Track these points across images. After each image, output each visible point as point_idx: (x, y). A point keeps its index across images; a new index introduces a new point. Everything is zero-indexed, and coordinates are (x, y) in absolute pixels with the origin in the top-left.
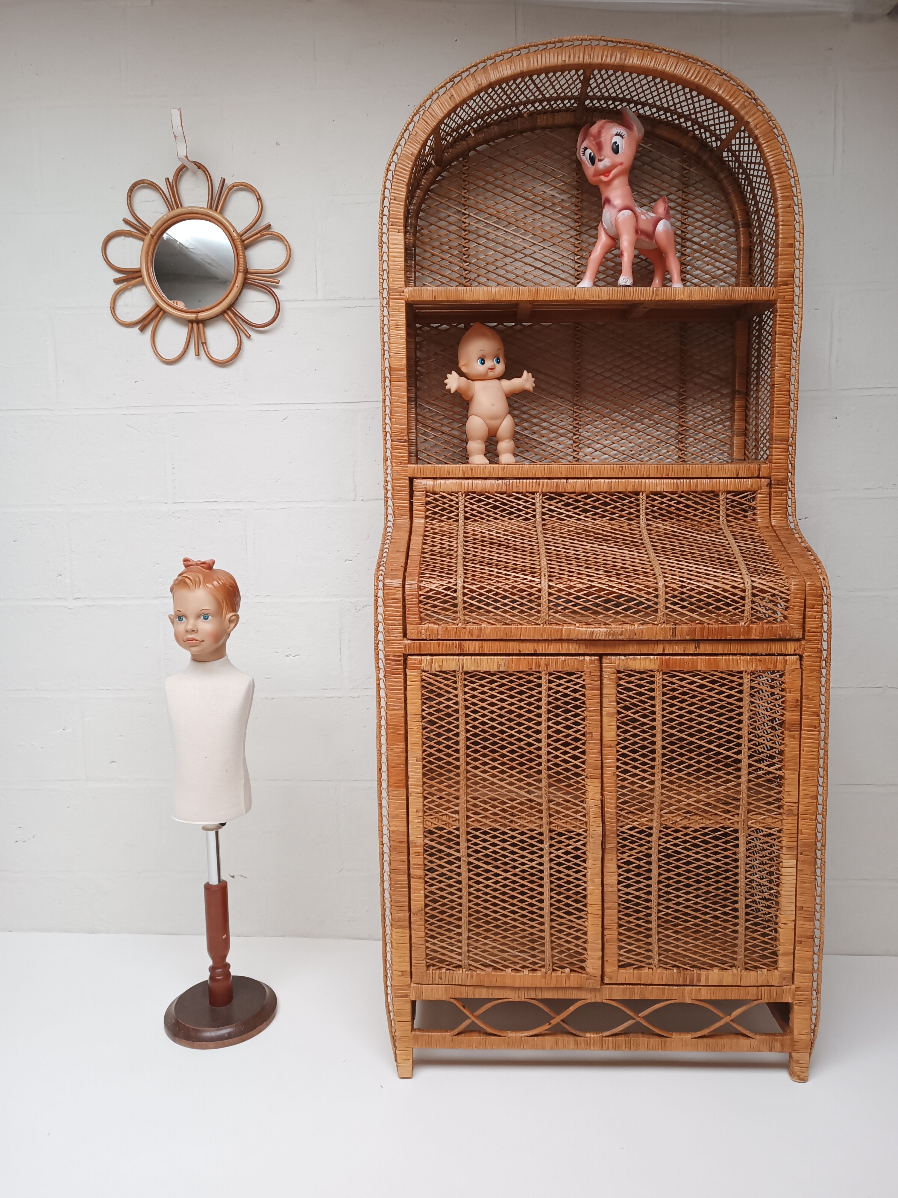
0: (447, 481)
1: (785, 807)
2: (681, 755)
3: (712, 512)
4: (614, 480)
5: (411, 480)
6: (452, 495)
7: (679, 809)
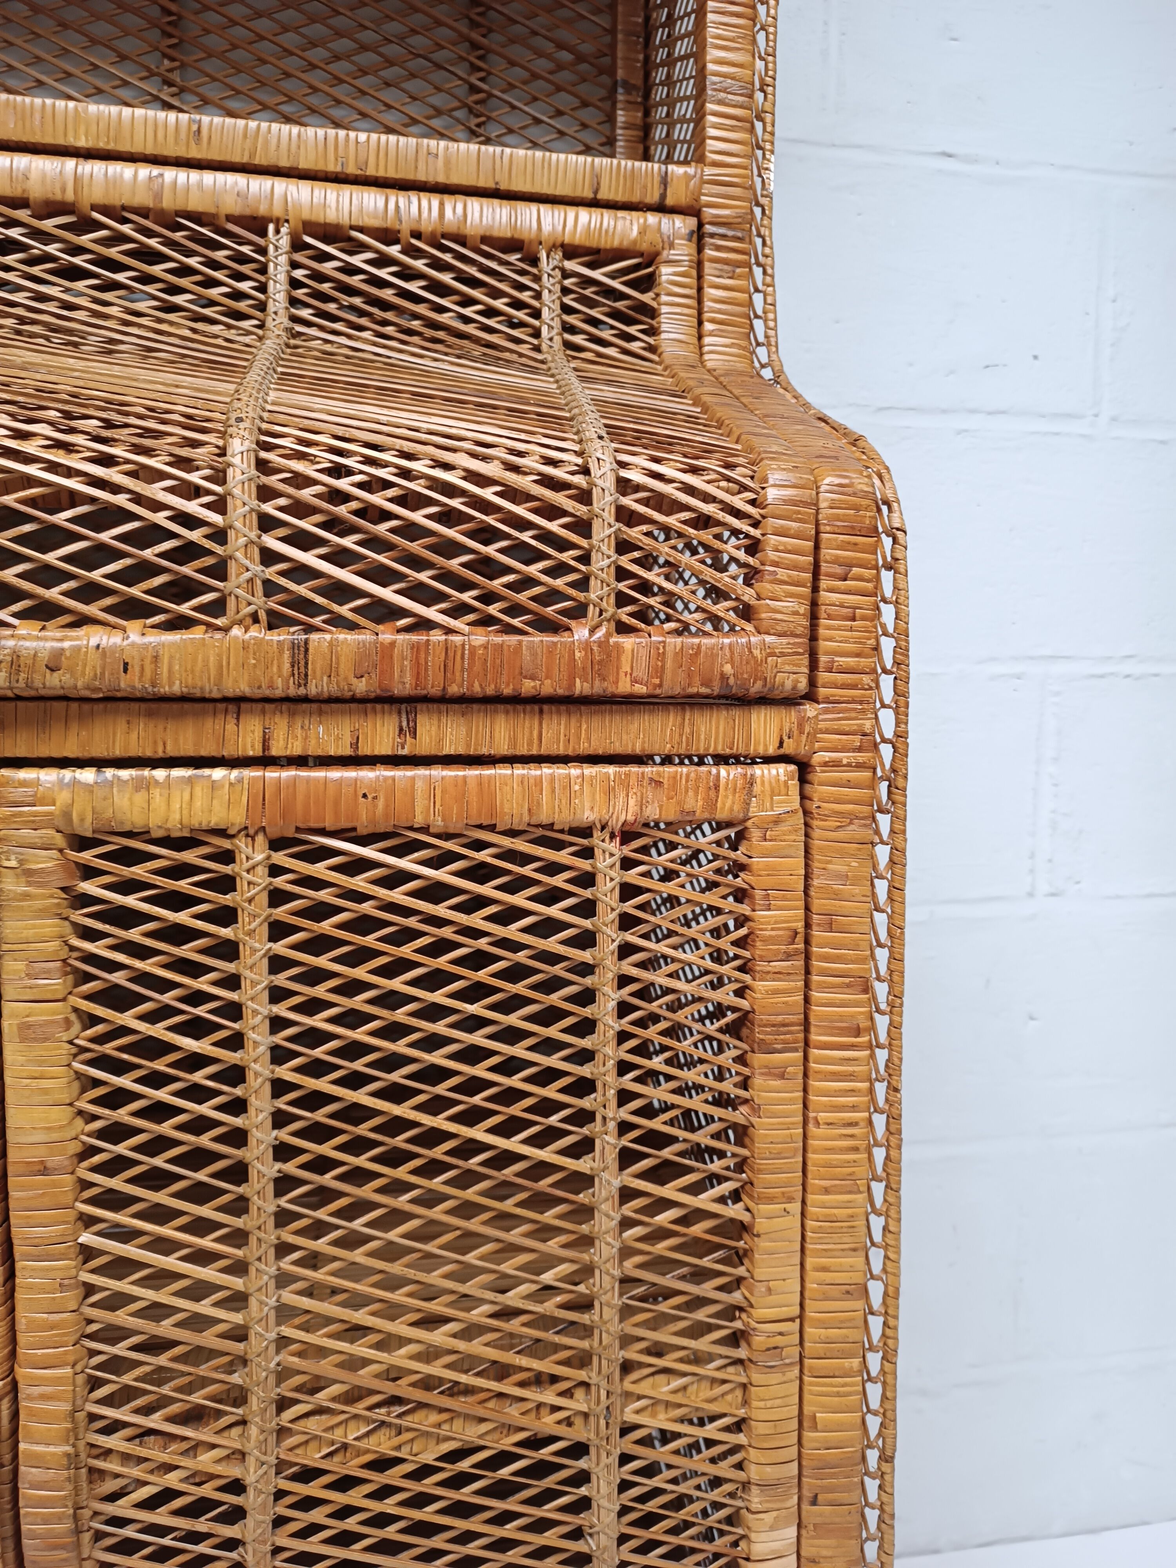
1: (758, 1340)
2: (358, 1176)
7: (353, 1396)
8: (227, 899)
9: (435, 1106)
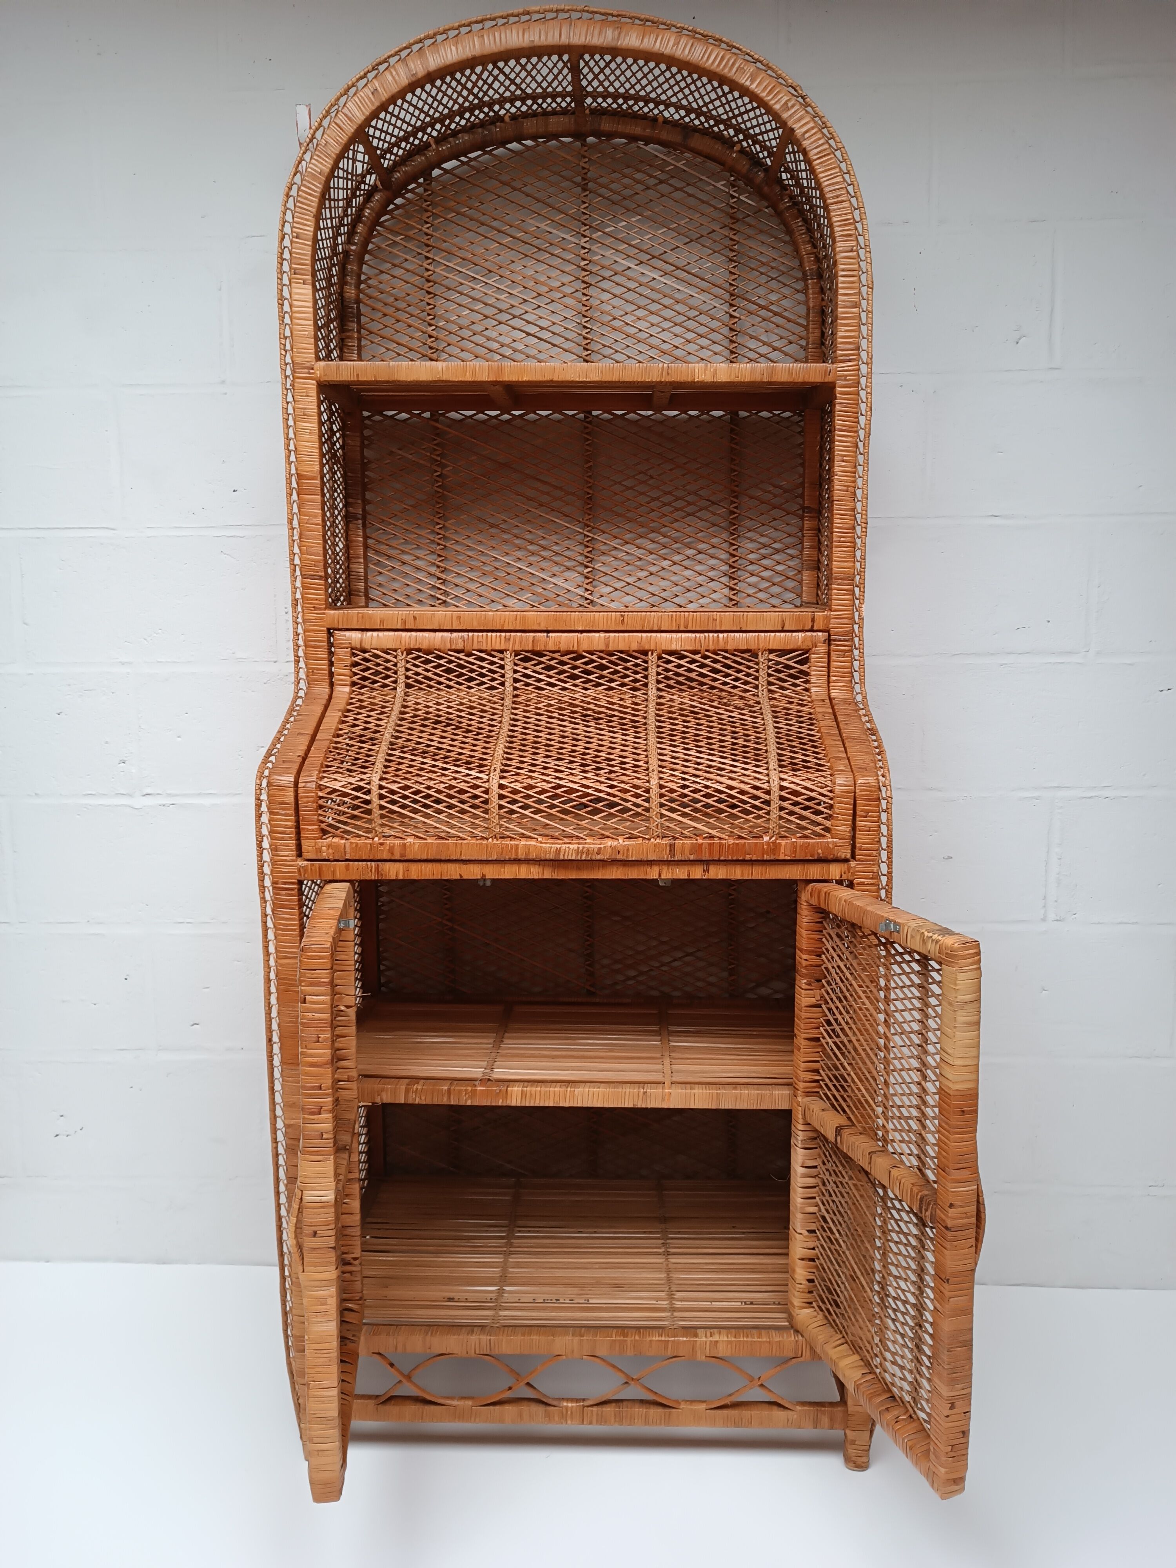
0: (381, 634)
3: (749, 679)
4: (612, 635)
5: (330, 632)
6: (388, 654)
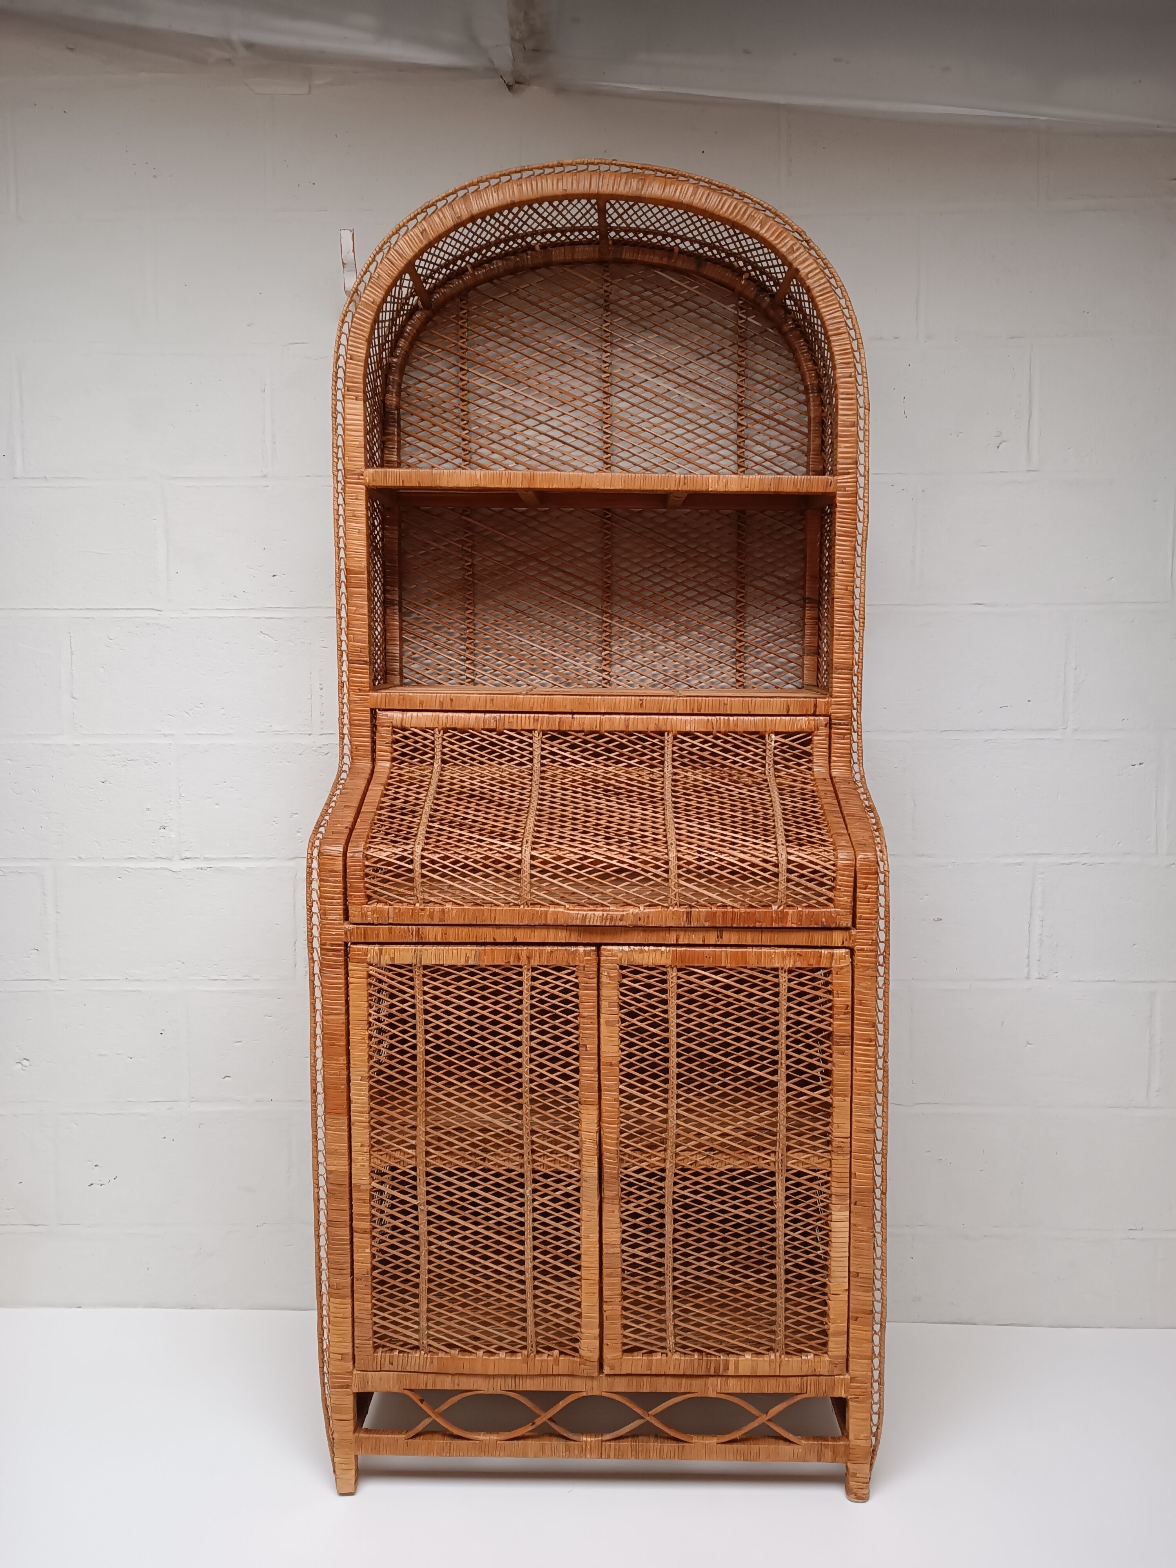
0: (420, 714)
1: (834, 1144)
2: (702, 1075)
3: (757, 758)
4: (632, 717)
5: (373, 712)
6: (426, 732)
7: (700, 1145)
8: (664, 986)
9: (726, 1055)
